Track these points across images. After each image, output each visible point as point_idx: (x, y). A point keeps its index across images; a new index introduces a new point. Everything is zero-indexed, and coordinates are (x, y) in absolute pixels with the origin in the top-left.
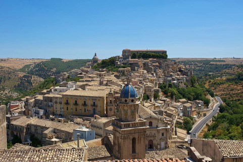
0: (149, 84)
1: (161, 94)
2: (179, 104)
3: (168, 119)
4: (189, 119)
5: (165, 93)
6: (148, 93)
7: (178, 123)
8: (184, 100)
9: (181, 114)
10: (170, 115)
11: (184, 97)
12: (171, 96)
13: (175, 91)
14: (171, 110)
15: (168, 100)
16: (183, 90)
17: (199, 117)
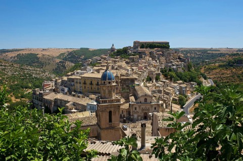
0: (152, 69)
1: (161, 77)
2: (176, 85)
3: (166, 96)
4: (183, 97)
5: (166, 76)
6: (151, 76)
7: (174, 99)
8: (181, 82)
9: (178, 93)
10: (167, 94)
11: (181, 79)
12: (171, 79)
13: (174, 74)
14: (169, 89)
15: (167, 81)
16: (181, 73)
17: (192, 96)
